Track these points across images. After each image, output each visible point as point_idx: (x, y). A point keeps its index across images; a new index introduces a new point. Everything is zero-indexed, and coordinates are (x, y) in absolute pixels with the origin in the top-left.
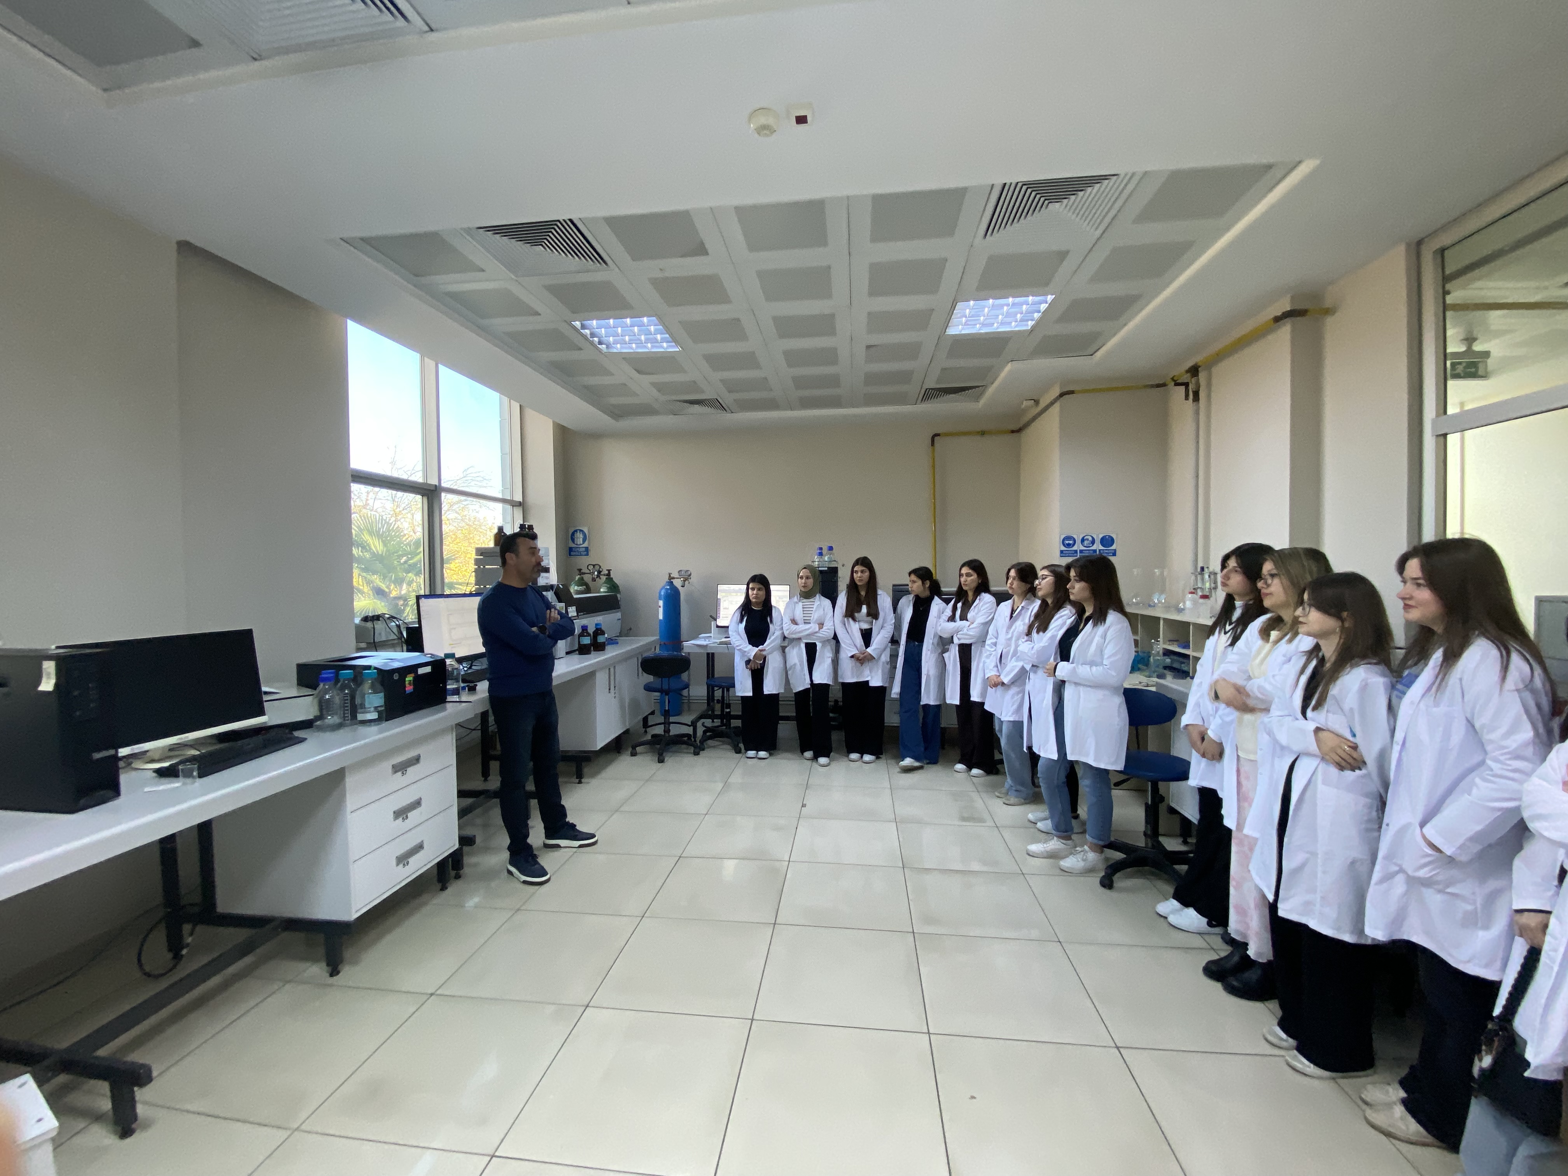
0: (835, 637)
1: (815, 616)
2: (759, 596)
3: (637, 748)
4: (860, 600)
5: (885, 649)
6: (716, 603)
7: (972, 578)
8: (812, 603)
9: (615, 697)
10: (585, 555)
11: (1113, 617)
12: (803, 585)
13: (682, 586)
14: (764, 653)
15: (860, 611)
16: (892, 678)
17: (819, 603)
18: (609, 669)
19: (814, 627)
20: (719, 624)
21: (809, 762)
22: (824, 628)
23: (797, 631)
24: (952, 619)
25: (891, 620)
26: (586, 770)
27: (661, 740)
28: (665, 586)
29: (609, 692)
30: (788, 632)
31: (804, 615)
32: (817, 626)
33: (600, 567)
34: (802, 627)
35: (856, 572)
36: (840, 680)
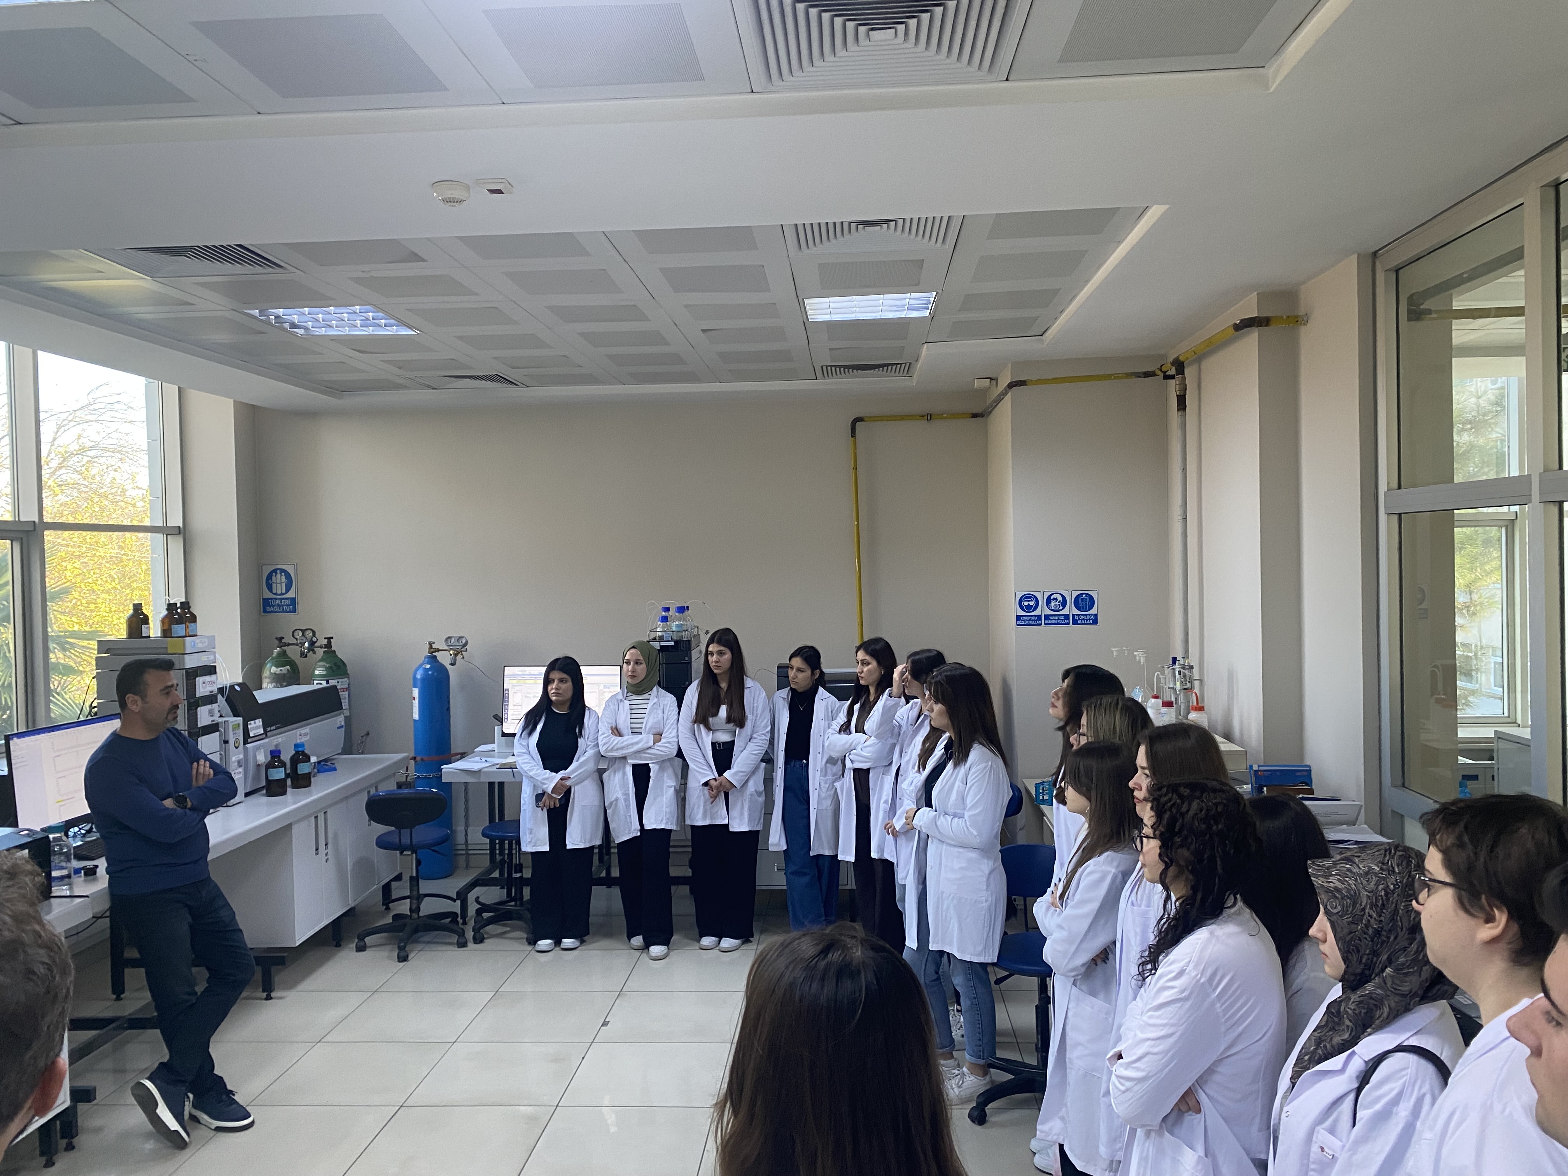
0: (680, 754)
1: (650, 721)
2: (560, 692)
3: (367, 939)
4: (719, 696)
5: (754, 772)
6: (503, 695)
7: (870, 666)
8: (646, 702)
9: (327, 860)
10: (290, 612)
11: (978, 754)
12: (630, 674)
13: (452, 664)
14: (568, 783)
15: (716, 714)
16: (768, 814)
17: (656, 700)
18: (316, 817)
19: (646, 739)
20: (507, 731)
21: (638, 953)
22: (663, 740)
23: (619, 746)
24: (845, 728)
25: (766, 727)
26: (277, 979)
27: (405, 925)
28: (423, 664)
29: (317, 854)
30: (605, 748)
31: (633, 721)
32: (652, 737)
33: (314, 633)
34: (628, 739)
35: (712, 654)
36: (688, 822)
